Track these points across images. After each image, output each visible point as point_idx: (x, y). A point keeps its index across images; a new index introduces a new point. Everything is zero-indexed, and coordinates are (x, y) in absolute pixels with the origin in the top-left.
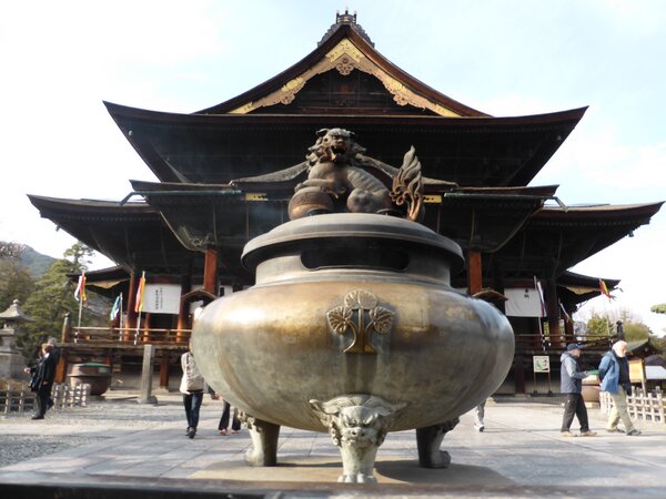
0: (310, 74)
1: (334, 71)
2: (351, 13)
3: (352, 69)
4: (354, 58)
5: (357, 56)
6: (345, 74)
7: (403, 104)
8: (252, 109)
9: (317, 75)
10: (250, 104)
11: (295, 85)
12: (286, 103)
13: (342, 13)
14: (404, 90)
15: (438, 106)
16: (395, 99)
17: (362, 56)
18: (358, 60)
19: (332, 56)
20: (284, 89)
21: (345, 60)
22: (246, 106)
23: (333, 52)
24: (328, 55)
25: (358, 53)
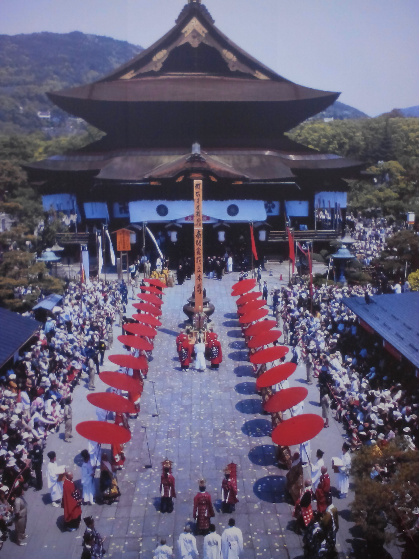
0: (172, 47)
1: (187, 45)
3: (200, 43)
4: (201, 33)
5: (203, 32)
6: (195, 47)
7: (234, 70)
8: (134, 75)
9: (176, 48)
10: (133, 71)
11: (162, 55)
12: (157, 69)
14: (235, 59)
15: (257, 72)
16: (229, 66)
17: (206, 31)
18: (204, 36)
19: (186, 32)
20: (155, 59)
21: (195, 36)
22: (130, 73)
23: (186, 28)
24: (183, 31)
25: (203, 28)
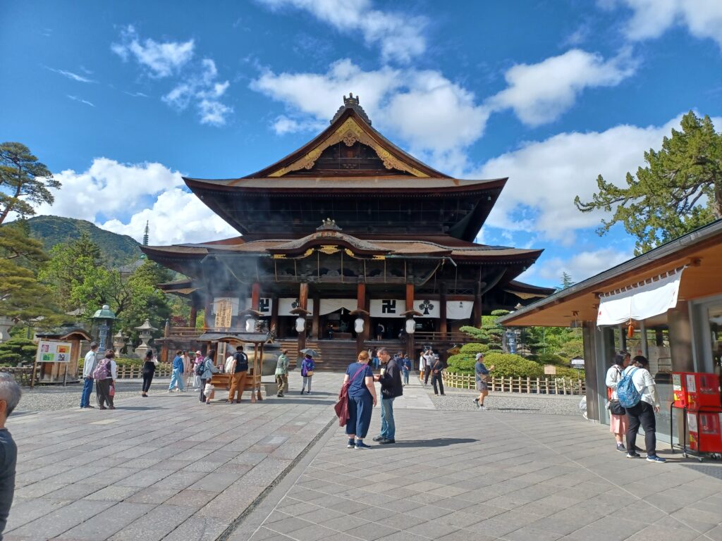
1: (342, 143)
2: (354, 97)
3: (354, 141)
5: (358, 132)
6: (349, 145)
7: (389, 168)
8: (285, 173)
9: (330, 146)
10: (283, 169)
11: (314, 154)
12: (308, 168)
13: (348, 97)
14: (391, 157)
15: (414, 169)
16: (385, 164)
17: (361, 131)
18: (359, 135)
19: (341, 132)
20: (307, 157)
21: (349, 135)
22: (281, 171)
23: (341, 128)
24: (338, 131)
25: (359, 129)
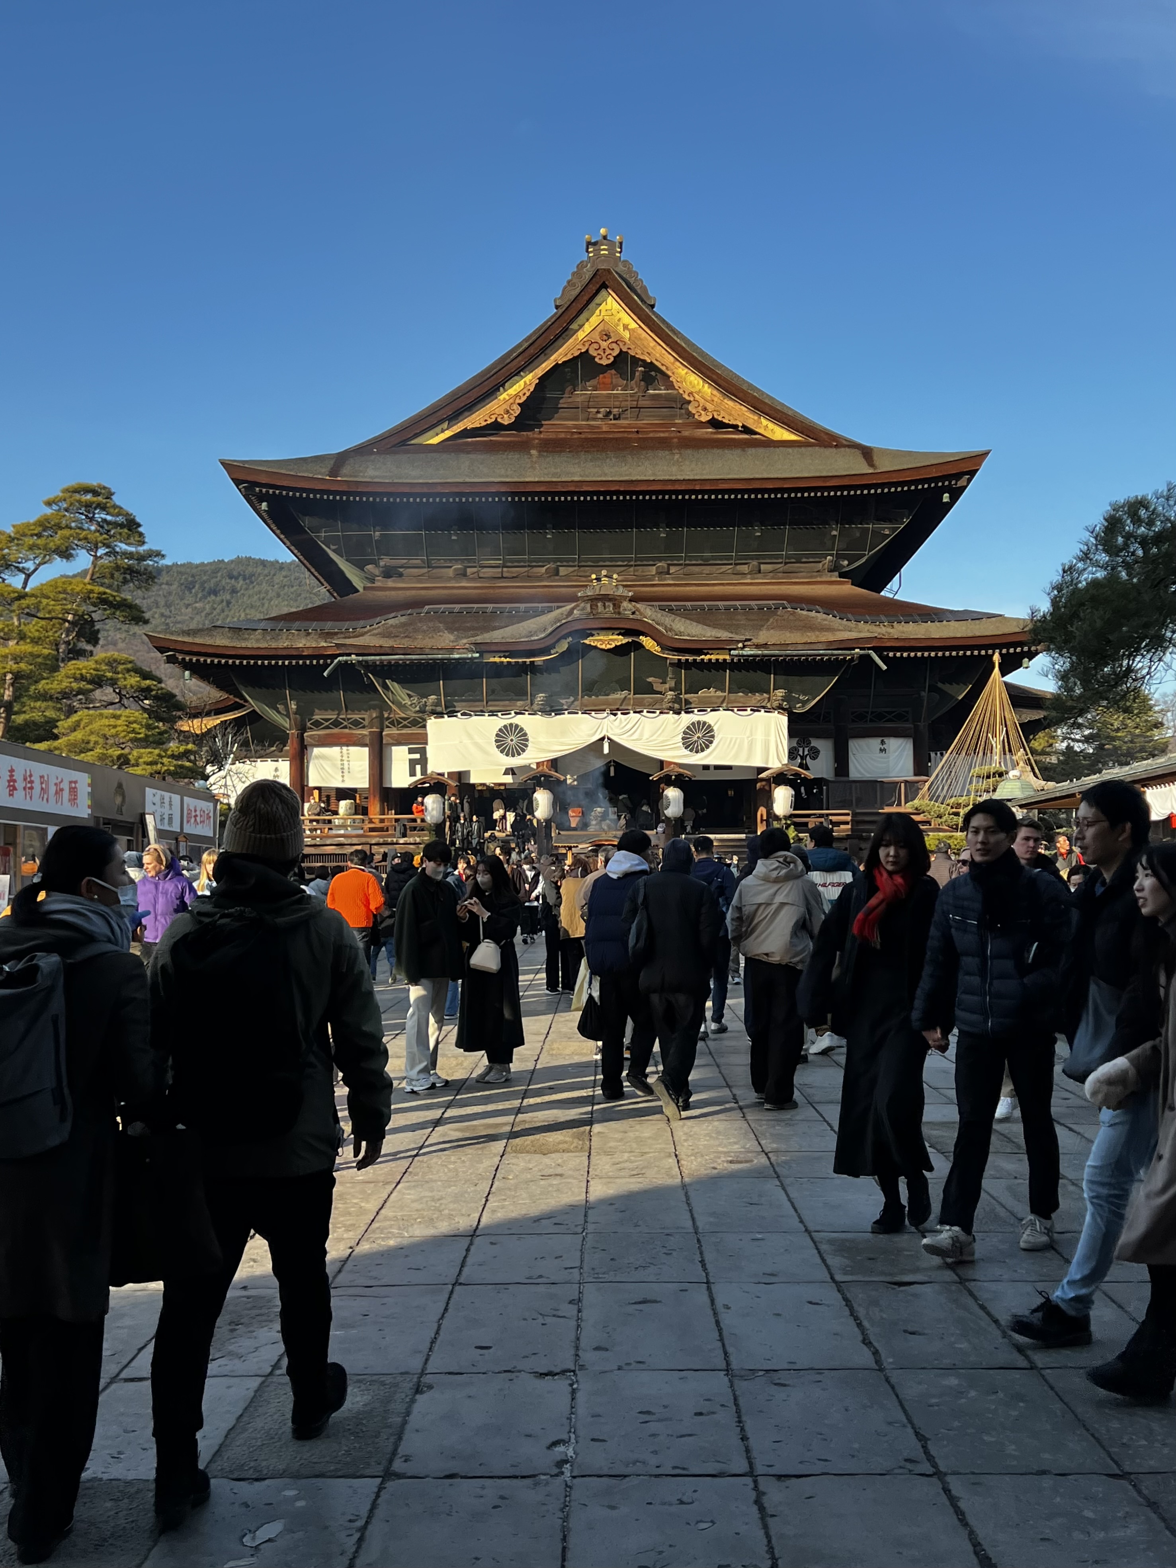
0: (544, 366)
1: (585, 357)
3: (616, 352)
4: (621, 328)
6: (604, 362)
7: (704, 418)
8: (449, 433)
9: (557, 366)
10: (445, 425)
11: (520, 387)
12: (506, 421)
14: (707, 390)
15: (764, 422)
16: (691, 408)
17: (633, 325)
18: (626, 335)
19: (583, 328)
20: (502, 396)
21: (605, 335)
22: (438, 430)
24: (574, 326)
25: (627, 319)
